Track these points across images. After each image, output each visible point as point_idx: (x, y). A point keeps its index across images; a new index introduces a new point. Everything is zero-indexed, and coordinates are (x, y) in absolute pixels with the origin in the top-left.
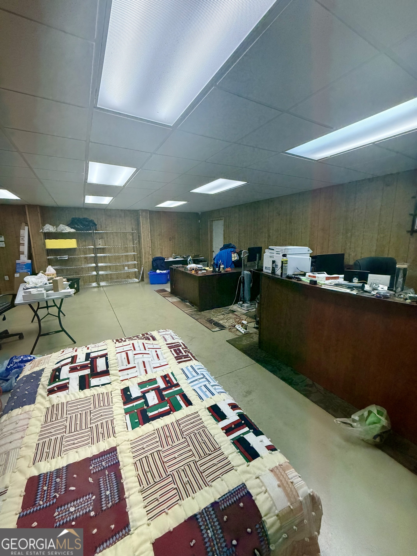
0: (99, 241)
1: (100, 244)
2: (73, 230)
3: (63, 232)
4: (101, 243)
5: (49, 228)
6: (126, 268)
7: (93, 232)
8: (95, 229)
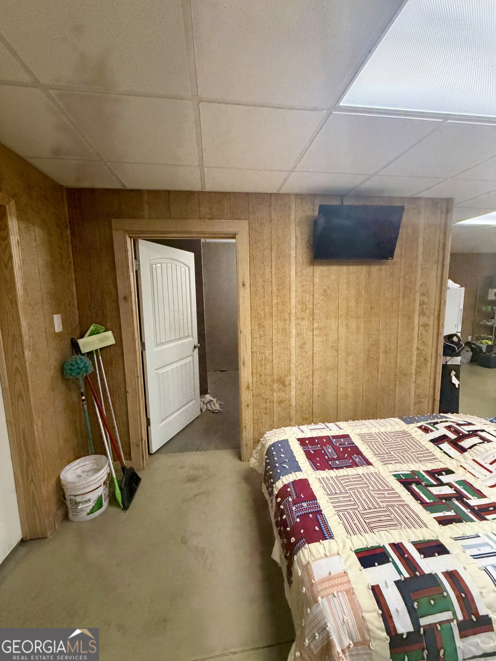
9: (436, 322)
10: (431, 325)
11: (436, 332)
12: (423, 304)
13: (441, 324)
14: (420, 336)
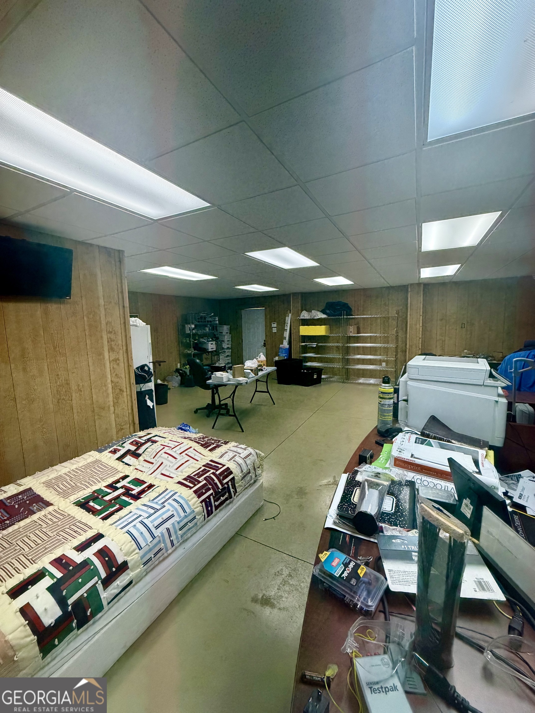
0: (351, 327)
1: (352, 332)
2: (324, 316)
3: (315, 318)
4: (352, 330)
5: (305, 315)
6: (384, 364)
7: (344, 317)
8: (346, 314)
9: (125, 356)
10: (121, 358)
11: (126, 365)
12: (112, 341)
13: (130, 357)
14: (113, 370)
